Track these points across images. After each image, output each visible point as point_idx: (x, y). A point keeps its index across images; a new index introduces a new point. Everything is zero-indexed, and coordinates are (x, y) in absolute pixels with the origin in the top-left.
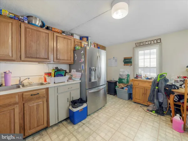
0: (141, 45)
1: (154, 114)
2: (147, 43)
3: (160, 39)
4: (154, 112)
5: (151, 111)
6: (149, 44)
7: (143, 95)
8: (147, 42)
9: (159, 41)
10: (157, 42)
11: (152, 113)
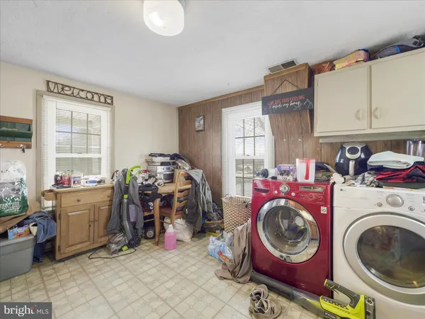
0: (66, 92)
1: (129, 251)
2: (83, 94)
3: (112, 98)
4: (125, 248)
5: (121, 250)
6: (87, 99)
7: (92, 225)
8: (83, 90)
9: (109, 101)
10: (106, 101)
11: (123, 253)
